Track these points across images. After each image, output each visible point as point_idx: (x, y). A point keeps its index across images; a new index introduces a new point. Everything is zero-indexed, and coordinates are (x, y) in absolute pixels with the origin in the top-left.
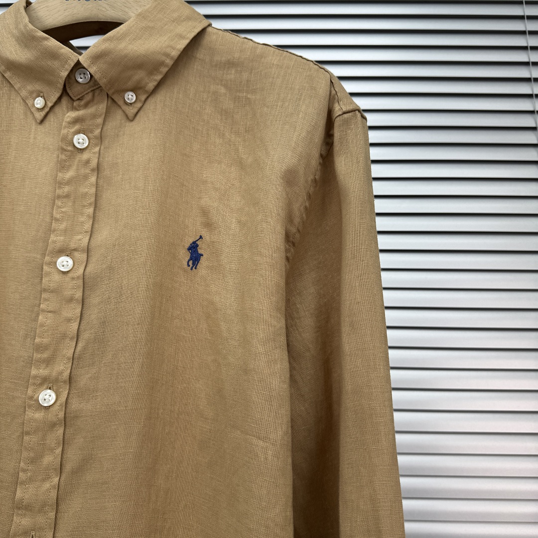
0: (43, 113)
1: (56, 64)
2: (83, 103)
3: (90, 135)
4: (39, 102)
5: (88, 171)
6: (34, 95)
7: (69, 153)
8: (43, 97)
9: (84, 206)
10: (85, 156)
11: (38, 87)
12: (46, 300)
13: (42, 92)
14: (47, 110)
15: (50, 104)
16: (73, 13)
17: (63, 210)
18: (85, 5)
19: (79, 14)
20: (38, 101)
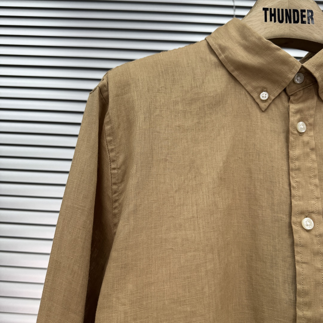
0: (267, 104)
1: (284, 68)
2: (296, 98)
3: (307, 122)
4: (264, 96)
5: (308, 150)
6: (259, 90)
7: (295, 136)
8: (266, 91)
9: (310, 177)
10: (305, 138)
11: (263, 84)
12: (299, 253)
13: (265, 88)
14: (270, 102)
15: (273, 98)
16: (271, 31)
17: (297, 180)
18: (279, 26)
19: (275, 32)
20: (263, 94)
